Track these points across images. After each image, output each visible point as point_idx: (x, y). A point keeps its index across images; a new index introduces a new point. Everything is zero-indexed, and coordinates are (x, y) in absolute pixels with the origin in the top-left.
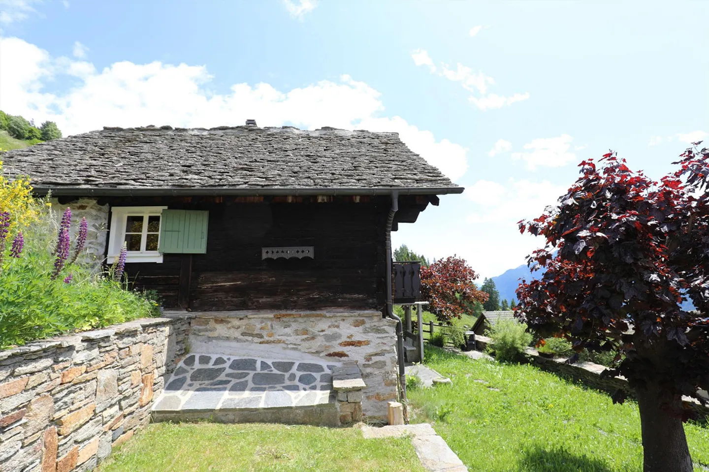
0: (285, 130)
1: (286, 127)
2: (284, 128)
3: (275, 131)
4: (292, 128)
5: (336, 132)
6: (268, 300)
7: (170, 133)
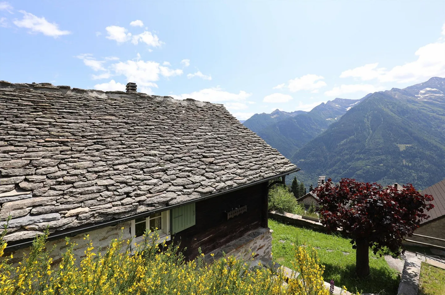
0: (166, 99)
1: (167, 97)
2: (165, 97)
3: (160, 99)
4: (170, 98)
5: (196, 103)
6: (224, 239)
7: (69, 93)
